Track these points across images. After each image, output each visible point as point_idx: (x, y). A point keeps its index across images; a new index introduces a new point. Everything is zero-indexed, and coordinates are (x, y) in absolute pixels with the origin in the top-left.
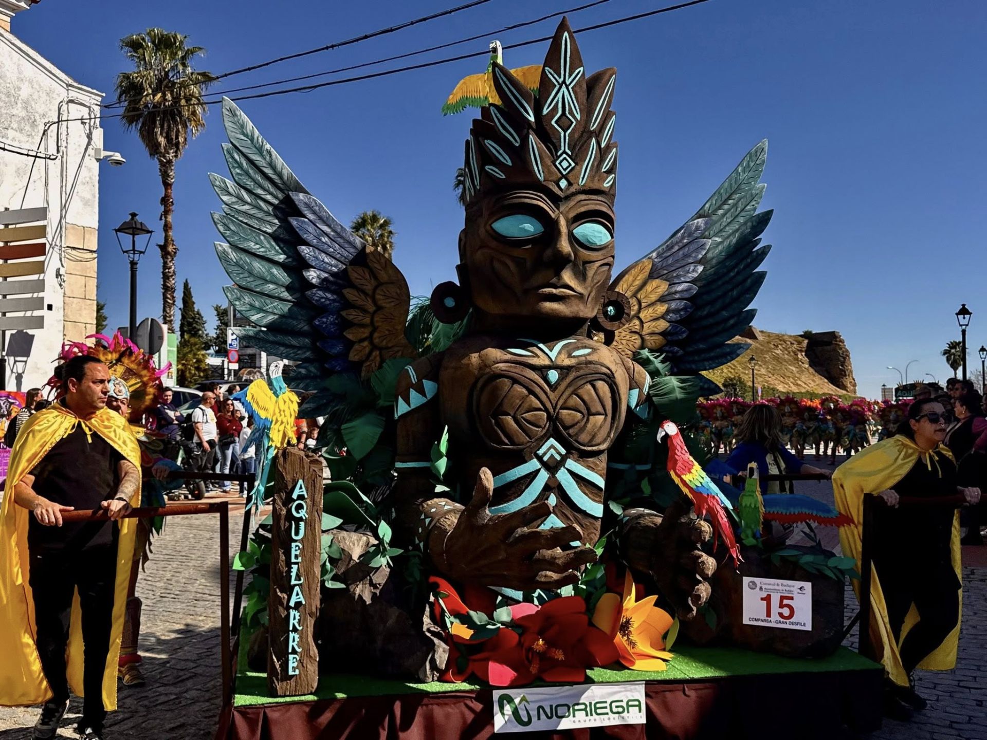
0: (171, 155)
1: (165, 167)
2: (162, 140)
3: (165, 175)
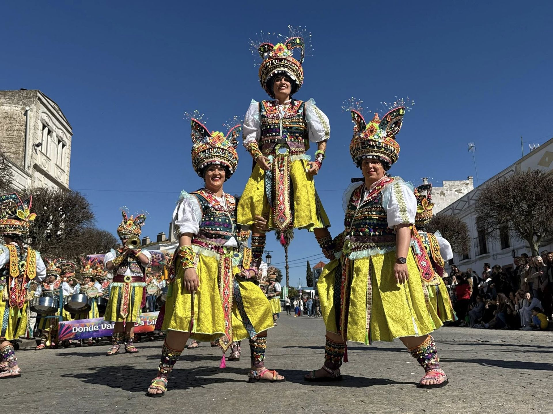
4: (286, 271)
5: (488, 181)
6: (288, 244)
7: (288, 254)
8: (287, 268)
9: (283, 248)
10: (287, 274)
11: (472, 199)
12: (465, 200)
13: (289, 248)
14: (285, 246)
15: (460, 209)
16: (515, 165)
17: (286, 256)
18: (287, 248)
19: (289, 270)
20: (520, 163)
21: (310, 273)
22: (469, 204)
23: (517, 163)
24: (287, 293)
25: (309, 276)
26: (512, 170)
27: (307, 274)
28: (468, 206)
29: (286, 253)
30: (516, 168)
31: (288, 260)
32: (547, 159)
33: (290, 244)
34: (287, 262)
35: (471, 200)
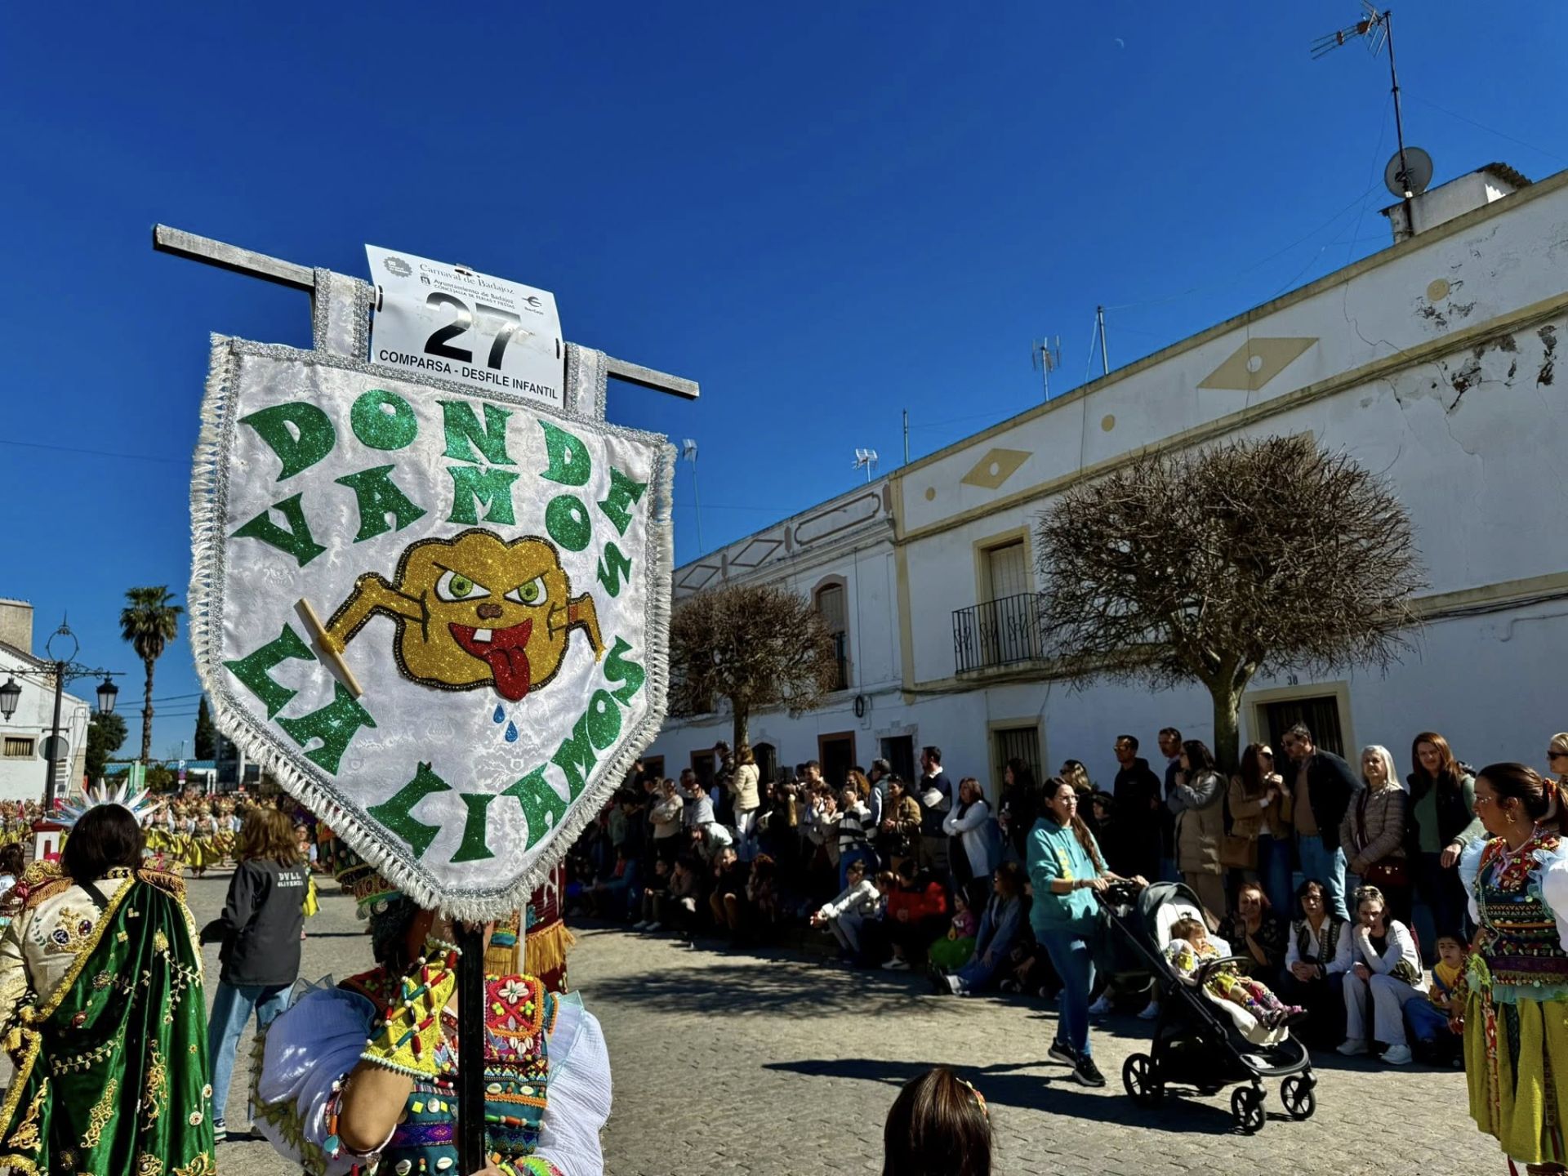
0: (153, 658)
1: (149, 665)
2: (148, 650)
3: (148, 668)
4: (145, 723)
5: (792, 518)
6: (157, 653)
7: (154, 679)
8: (146, 714)
9: (142, 663)
10: (145, 729)
11: (737, 562)
12: (713, 564)
13: (158, 663)
14: (146, 658)
15: (694, 584)
16: (886, 481)
17: (148, 684)
18: (152, 662)
19: (153, 722)
20: (901, 476)
21: (206, 725)
22: (724, 574)
23: (892, 476)
24: (143, 779)
25: (204, 734)
26: (873, 495)
27: (199, 727)
28: (721, 578)
29: (149, 675)
30: (887, 490)
31: (151, 695)
32: (994, 469)
33: (163, 654)
34: (148, 700)
35: (732, 564)
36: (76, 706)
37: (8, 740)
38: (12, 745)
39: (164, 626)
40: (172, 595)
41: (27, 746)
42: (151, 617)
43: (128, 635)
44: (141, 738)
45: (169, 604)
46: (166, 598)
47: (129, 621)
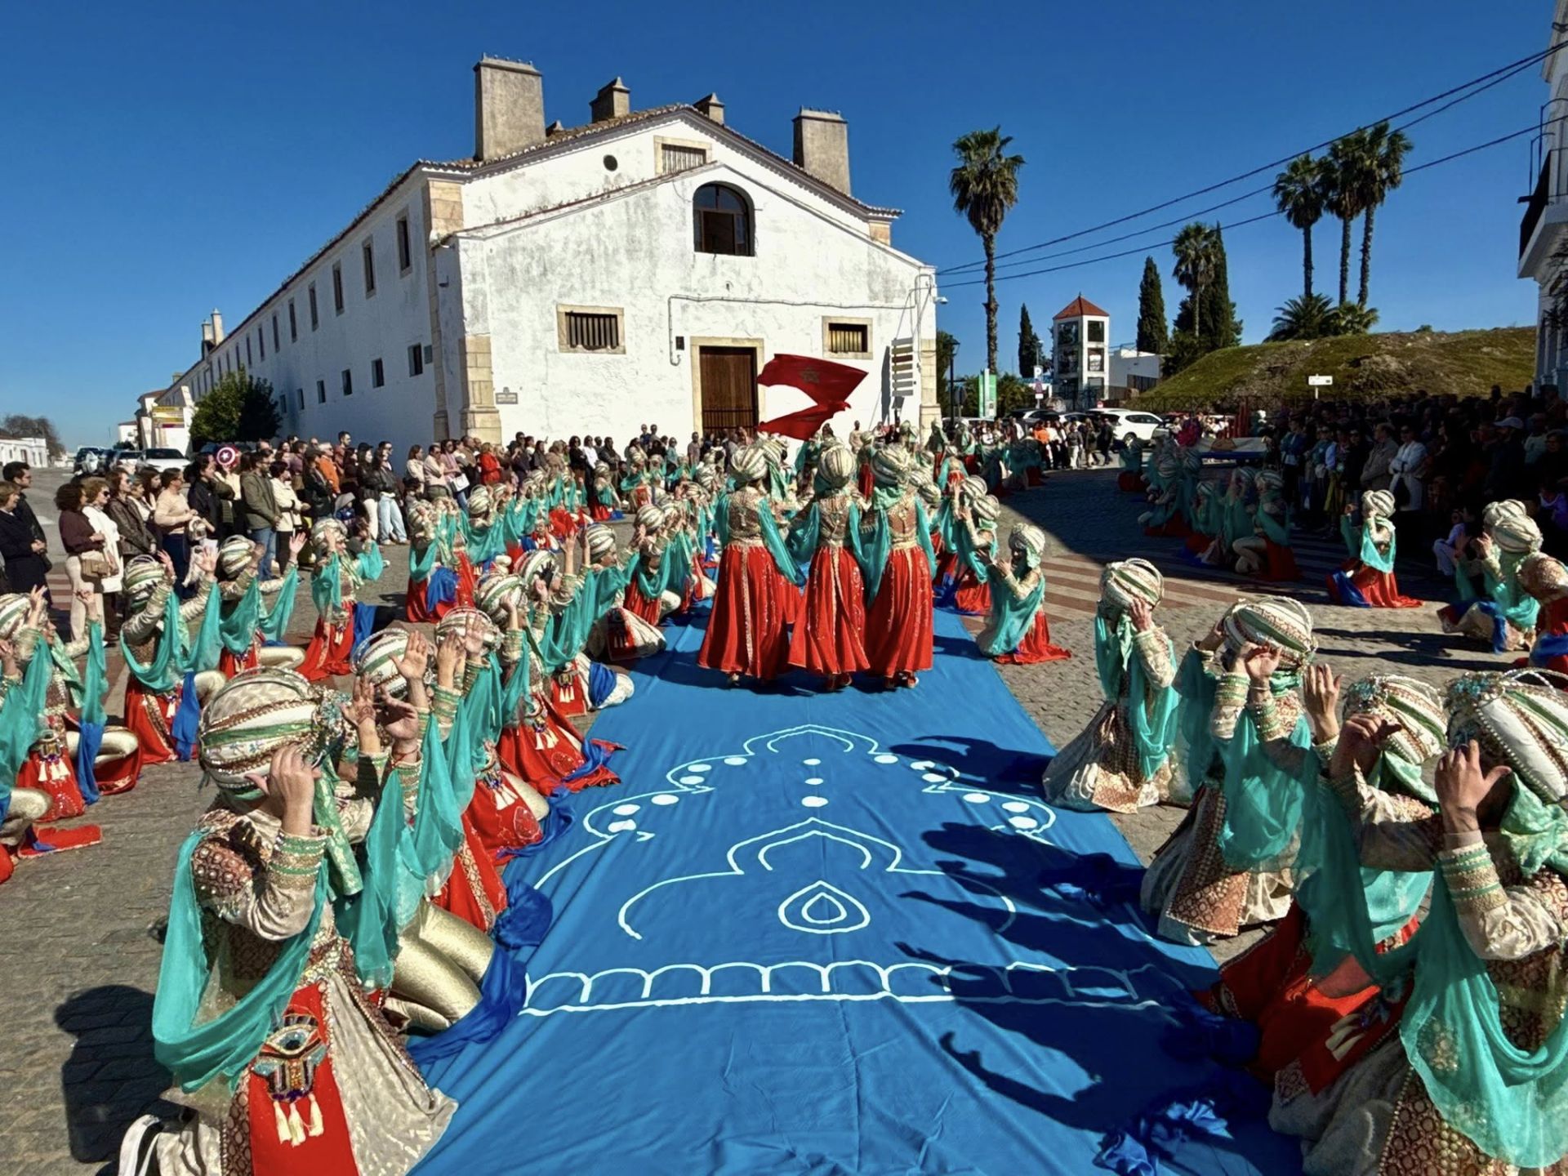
0: (992, 231)
1: (988, 241)
2: (985, 221)
3: (988, 248)
4: (989, 321)
6: (996, 224)
8: (990, 309)
9: (980, 240)
10: (990, 329)
14: (984, 232)
18: (991, 237)
19: (997, 318)
33: (1002, 225)
36: (916, 272)
37: (834, 327)
38: (839, 337)
39: (1003, 184)
40: (1008, 139)
41: (857, 338)
42: (984, 174)
43: (961, 204)
44: (985, 340)
45: (1007, 153)
46: (1004, 142)
47: (960, 183)
